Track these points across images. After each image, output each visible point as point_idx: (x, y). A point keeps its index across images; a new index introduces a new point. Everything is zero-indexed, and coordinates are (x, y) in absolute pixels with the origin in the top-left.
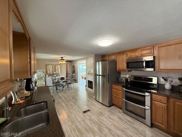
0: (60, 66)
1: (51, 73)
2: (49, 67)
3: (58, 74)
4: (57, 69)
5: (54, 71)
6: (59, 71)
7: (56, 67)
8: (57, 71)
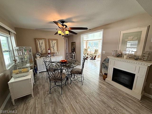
0: (55, 41)
1: (44, 52)
2: (41, 43)
3: (53, 53)
4: (52, 46)
5: (48, 48)
6: (55, 48)
7: (51, 42)
8: (52, 49)
